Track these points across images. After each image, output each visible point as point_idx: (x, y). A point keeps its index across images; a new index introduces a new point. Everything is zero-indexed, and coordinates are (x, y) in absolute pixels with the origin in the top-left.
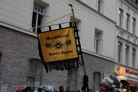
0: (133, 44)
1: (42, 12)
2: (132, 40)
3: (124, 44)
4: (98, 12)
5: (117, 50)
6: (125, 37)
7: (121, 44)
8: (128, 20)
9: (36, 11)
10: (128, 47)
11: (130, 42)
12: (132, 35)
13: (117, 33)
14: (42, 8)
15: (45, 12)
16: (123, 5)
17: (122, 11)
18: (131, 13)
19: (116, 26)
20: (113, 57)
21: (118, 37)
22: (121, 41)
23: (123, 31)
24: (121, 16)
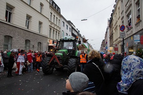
0: (56, 29)
1: (11, 11)
2: (56, 27)
3: (52, 29)
4: (40, 13)
5: (49, 32)
6: (53, 26)
7: (51, 29)
8: (54, 18)
9: (7, 10)
10: (54, 31)
11: (55, 29)
12: (56, 25)
13: (49, 24)
14: (11, 9)
15: (13, 11)
16: (52, 11)
17: (51, 13)
18: (56, 15)
19: (49, 20)
20: (47, 35)
21: (50, 26)
22: (51, 28)
23: (52, 23)
24: (51, 16)
